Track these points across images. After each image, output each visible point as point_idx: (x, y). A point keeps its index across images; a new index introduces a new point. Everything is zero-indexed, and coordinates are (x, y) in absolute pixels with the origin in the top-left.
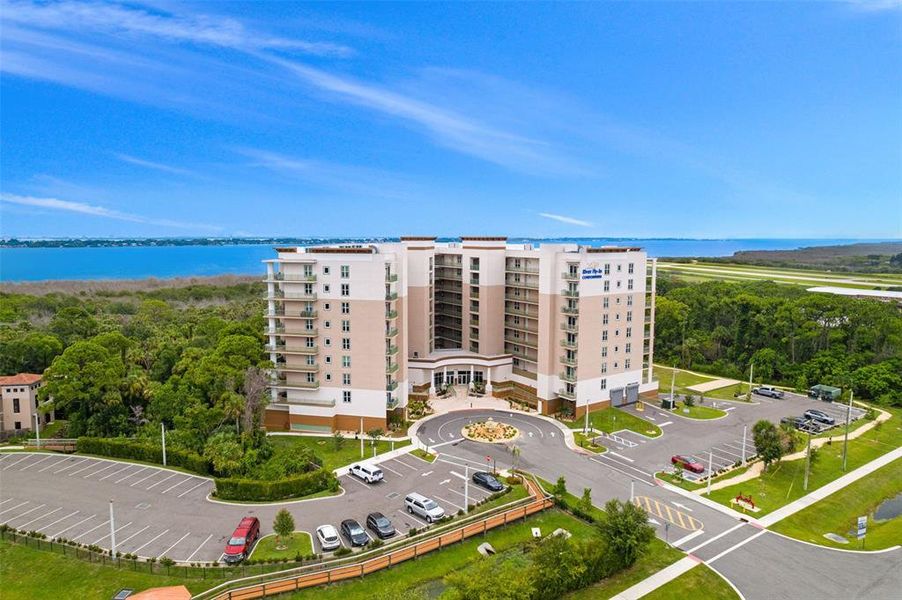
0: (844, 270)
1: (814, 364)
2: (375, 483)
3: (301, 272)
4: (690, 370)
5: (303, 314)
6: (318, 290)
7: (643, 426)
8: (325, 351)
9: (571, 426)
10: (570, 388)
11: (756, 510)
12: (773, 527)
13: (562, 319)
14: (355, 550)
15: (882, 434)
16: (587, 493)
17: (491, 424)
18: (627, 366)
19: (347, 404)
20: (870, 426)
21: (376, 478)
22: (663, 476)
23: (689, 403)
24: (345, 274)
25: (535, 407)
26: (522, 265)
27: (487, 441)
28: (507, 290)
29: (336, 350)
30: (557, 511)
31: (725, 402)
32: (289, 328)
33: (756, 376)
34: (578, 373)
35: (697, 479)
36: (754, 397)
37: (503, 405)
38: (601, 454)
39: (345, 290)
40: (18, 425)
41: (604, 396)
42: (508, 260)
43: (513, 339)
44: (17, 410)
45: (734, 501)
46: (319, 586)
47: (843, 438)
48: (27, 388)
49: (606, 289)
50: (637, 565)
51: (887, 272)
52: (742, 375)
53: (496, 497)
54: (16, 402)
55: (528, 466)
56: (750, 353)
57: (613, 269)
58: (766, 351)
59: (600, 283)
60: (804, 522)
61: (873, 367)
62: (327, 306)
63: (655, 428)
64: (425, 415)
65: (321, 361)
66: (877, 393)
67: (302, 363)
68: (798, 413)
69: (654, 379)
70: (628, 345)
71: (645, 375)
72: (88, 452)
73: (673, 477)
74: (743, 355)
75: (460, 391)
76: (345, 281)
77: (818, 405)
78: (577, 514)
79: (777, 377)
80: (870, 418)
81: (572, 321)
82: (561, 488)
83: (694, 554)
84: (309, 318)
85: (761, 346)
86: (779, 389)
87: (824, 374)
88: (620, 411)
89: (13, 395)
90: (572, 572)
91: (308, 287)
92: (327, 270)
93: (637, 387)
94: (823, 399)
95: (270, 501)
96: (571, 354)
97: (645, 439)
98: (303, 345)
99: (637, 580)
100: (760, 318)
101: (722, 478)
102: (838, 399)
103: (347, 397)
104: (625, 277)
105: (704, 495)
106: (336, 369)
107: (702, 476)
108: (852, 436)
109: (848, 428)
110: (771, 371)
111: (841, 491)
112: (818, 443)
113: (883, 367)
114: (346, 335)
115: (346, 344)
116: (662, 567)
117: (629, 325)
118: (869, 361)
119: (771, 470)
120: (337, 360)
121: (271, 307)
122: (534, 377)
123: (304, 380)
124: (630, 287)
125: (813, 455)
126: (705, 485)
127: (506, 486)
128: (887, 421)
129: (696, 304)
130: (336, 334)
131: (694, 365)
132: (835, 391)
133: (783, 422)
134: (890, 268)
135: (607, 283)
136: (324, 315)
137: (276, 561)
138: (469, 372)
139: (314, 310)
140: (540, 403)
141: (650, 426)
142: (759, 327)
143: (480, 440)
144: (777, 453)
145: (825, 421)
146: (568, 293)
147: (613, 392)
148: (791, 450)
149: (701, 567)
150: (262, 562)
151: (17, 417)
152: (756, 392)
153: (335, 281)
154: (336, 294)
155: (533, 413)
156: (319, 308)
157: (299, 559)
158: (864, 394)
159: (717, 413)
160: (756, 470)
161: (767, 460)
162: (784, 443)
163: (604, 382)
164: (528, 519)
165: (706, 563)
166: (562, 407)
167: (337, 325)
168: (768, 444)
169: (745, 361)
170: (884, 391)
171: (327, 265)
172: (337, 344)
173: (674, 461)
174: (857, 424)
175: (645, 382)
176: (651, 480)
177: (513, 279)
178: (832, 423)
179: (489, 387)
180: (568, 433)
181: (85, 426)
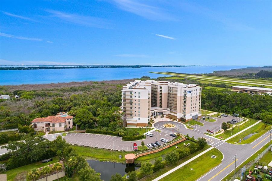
0: (243, 78)
1: (234, 109)
2: (152, 136)
3: (129, 93)
4: (207, 110)
5: (130, 102)
6: (133, 97)
7: (200, 124)
8: (135, 110)
9: (185, 124)
10: (184, 116)
11: (223, 139)
12: (226, 142)
13: (183, 102)
14: (156, 148)
15: (246, 124)
16: (193, 137)
17: (169, 124)
18: (196, 111)
19: (139, 121)
20: (244, 122)
21: (152, 135)
22: (205, 133)
23: (208, 118)
24: (139, 94)
25: (176, 120)
26: (172, 88)
27: (169, 128)
28: (168, 94)
29: (137, 109)
30: (187, 140)
31: (215, 118)
32: (127, 105)
33: (222, 112)
34: (186, 113)
35: (212, 134)
36: (222, 117)
37: (169, 120)
38: (193, 130)
39: (139, 97)
40: (69, 127)
41: (191, 117)
42: (168, 87)
43: (169, 105)
44: (69, 124)
45: (219, 137)
46: (152, 153)
47: (238, 125)
48: (71, 119)
49: (192, 95)
50: (204, 148)
51: (254, 79)
52: (218, 111)
53: (176, 138)
54: (69, 122)
55: (180, 132)
56: (220, 106)
57: (193, 91)
58: (224, 106)
59: (191, 94)
60: (231, 140)
61: (246, 109)
62: (135, 100)
63: (203, 124)
64: (154, 122)
65: (134, 112)
66: (246, 115)
67: (129, 112)
68: (230, 120)
69: (201, 113)
70: (196, 106)
71: (199, 112)
72: (88, 132)
73: (208, 134)
74: (219, 107)
75: (159, 116)
76: (139, 95)
77: (235, 118)
78: (191, 141)
79: (226, 112)
80: (244, 121)
81: (185, 102)
82: (188, 136)
83: (213, 146)
84: (131, 102)
85: (223, 105)
86: (227, 114)
87: (236, 111)
88: (195, 120)
89: (69, 121)
90: (195, 149)
91: (131, 96)
92: (135, 93)
93: (197, 115)
94: (236, 117)
95: (134, 140)
96: (185, 109)
97: (201, 126)
98: (129, 109)
99: (204, 150)
100: (223, 98)
101: (217, 134)
102: (239, 117)
103: (139, 119)
104: (195, 92)
105: (214, 137)
106: (137, 113)
107: (213, 133)
108: (240, 125)
109: (240, 123)
110: (225, 110)
111: (238, 135)
112: (234, 126)
113: (247, 109)
114: (139, 106)
115: (139, 108)
116: (208, 148)
117: (196, 102)
118: (245, 108)
119: (225, 132)
120: (137, 112)
121: (123, 100)
122: (176, 113)
123: (130, 116)
124: (196, 94)
125: (233, 129)
126: (214, 135)
127: (177, 136)
128: (248, 121)
129: (208, 94)
130: (137, 106)
131: (208, 109)
132: (238, 115)
133: (228, 122)
134: (254, 78)
135: (192, 94)
136: (135, 102)
137: (143, 150)
138: (160, 112)
139: (132, 101)
140: (177, 119)
141: (202, 124)
142: (222, 100)
143: (167, 127)
144: (227, 128)
145: (236, 122)
146: (184, 96)
147: (193, 117)
148: (229, 128)
149: (215, 148)
150: (141, 150)
151: (69, 125)
152: (222, 115)
153: (137, 95)
154: (137, 98)
155: (176, 121)
156: (133, 101)
157: (147, 149)
158: (244, 115)
159: (214, 120)
160: (223, 132)
161: (225, 130)
162: (228, 127)
163: (191, 114)
164: (183, 142)
165: (215, 147)
166: (183, 120)
167: (137, 104)
168: (225, 127)
169: (219, 108)
170: (248, 115)
171: (135, 92)
172: (137, 108)
173: (207, 131)
174: (242, 122)
175: (199, 114)
176: (203, 134)
177: (169, 91)
178: (237, 122)
179: (165, 116)
180: (185, 125)
181: (85, 127)
